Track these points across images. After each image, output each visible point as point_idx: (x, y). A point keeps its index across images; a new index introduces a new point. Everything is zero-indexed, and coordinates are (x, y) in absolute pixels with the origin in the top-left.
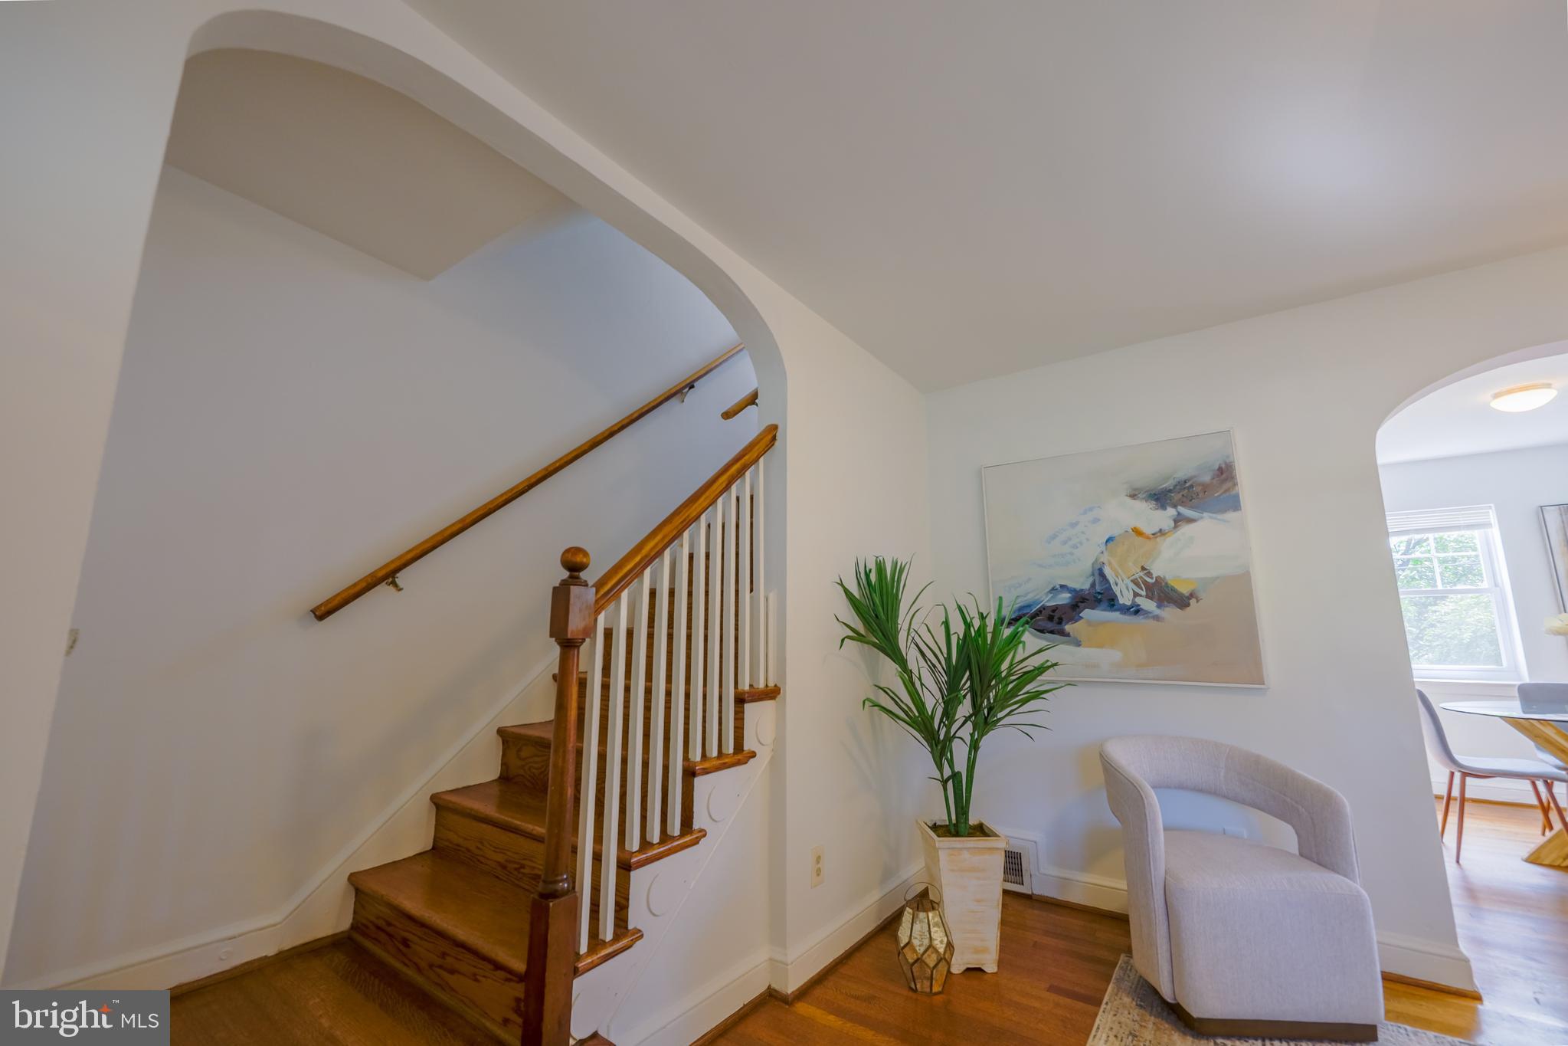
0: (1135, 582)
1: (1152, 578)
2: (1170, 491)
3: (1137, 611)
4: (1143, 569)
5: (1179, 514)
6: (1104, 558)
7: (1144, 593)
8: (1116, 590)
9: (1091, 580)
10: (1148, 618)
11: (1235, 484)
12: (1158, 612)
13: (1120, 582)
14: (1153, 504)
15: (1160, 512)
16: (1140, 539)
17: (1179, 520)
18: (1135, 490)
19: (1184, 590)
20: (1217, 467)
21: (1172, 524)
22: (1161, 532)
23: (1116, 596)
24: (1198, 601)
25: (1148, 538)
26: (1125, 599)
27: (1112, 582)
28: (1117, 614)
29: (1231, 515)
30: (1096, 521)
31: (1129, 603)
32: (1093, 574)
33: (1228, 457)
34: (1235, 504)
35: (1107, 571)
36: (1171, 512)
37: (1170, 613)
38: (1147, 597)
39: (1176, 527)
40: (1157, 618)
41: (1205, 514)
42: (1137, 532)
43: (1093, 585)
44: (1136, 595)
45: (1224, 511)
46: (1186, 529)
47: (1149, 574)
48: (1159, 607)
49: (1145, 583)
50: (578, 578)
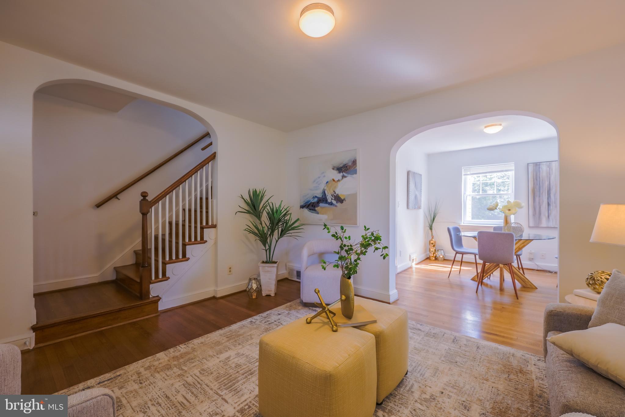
0: (332, 195)
1: (336, 194)
2: (342, 168)
3: (331, 204)
4: (334, 191)
5: (343, 175)
6: (326, 188)
7: (333, 199)
8: (328, 197)
9: (322, 194)
10: (334, 206)
11: (356, 166)
12: (336, 204)
13: (328, 195)
14: (337, 172)
15: (339, 174)
16: (334, 182)
17: (343, 177)
18: (334, 167)
19: (342, 198)
20: (353, 160)
21: (341, 178)
22: (339, 181)
23: (327, 199)
24: (345, 201)
25: (336, 182)
26: (329, 201)
27: (327, 195)
28: (327, 205)
29: (354, 176)
30: (324, 176)
31: (330, 202)
32: (323, 193)
33: (356, 157)
34: (355, 172)
35: (326, 192)
36: (341, 174)
37: (339, 205)
38: (334, 200)
39: (342, 179)
40: (336, 206)
41: (349, 175)
42: (334, 180)
43: (322, 196)
44: (332, 199)
45: (353, 174)
46: (345, 179)
47: (335, 193)
48: (337, 203)
49: (334, 195)
50: (145, 199)
